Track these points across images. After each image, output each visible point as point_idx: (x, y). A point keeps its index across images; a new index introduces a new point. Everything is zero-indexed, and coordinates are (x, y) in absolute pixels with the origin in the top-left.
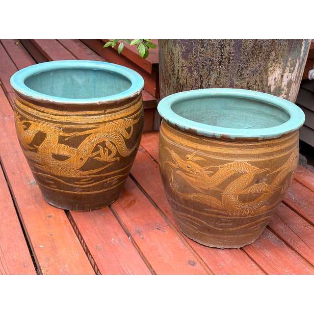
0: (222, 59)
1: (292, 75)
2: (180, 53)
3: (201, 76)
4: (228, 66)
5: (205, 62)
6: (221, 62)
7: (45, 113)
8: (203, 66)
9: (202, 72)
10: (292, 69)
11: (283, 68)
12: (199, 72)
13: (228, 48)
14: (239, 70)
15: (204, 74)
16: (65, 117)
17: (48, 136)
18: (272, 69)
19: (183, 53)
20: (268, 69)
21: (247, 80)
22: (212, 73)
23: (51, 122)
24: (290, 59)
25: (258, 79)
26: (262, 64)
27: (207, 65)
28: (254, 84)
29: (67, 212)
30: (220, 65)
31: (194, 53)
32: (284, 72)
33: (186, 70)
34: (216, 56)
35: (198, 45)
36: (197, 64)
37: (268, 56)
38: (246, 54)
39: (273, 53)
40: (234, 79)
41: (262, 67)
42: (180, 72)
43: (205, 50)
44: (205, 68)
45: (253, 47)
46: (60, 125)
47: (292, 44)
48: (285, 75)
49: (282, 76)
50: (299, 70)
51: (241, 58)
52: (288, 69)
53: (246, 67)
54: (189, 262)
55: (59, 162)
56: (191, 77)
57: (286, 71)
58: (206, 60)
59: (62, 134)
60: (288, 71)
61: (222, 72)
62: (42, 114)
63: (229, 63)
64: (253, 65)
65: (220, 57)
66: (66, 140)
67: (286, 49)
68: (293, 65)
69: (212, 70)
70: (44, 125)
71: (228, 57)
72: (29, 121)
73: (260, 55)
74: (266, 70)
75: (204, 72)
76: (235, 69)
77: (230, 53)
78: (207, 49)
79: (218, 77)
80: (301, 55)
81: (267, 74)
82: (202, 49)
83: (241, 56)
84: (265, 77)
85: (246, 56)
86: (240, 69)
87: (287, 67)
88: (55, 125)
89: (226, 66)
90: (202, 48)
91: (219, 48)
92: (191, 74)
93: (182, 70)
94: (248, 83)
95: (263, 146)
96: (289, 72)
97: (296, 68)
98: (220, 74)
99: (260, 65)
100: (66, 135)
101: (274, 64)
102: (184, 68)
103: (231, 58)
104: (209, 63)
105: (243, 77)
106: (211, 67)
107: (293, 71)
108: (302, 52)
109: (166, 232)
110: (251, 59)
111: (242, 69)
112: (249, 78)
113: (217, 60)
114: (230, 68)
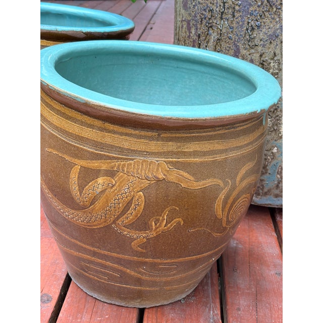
0: (224, 8)
3: (199, 36)
4: (232, 22)
5: (204, 12)
6: (222, 13)
8: (202, 19)
9: (200, 29)
12: (197, 29)
14: (247, 29)
15: (202, 33)
21: (260, 49)
22: (211, 31)
27: (205, 18)
28: (272, 59)
30: (221, 18)
33: (185, 26)
34: (217, 3)
36: (196, 16)
38: (259, 4)
40: (241, 46)
42: (180, 29)
44: (204, 22)
51: (251, 9)
53: (259, 27)
56: (189, 37)
58: (205, 10)
61: (224, 31)
63: (234, 16)
64: (270, 25)
65: (222, 4)
69: (211, 27)
71: (233, 6)
75: (202, 29)
76: (242, 26)
79: (218, 39)
83: (251, 5)
85: (259, 6)
86: (250, 29)
89: (230, 22)
92: (190, 34)
93: (182, 27)
94: (261, 56)
98: (221, 34)
102: (183, 23)
103: (237, 8)
104: (208, 15)
105: (253, 44)
106: (211, 21)
110: (267, 14)
111: (253, 29)
112: (264, 46)
113: (218, 9)
114: (235, 25)
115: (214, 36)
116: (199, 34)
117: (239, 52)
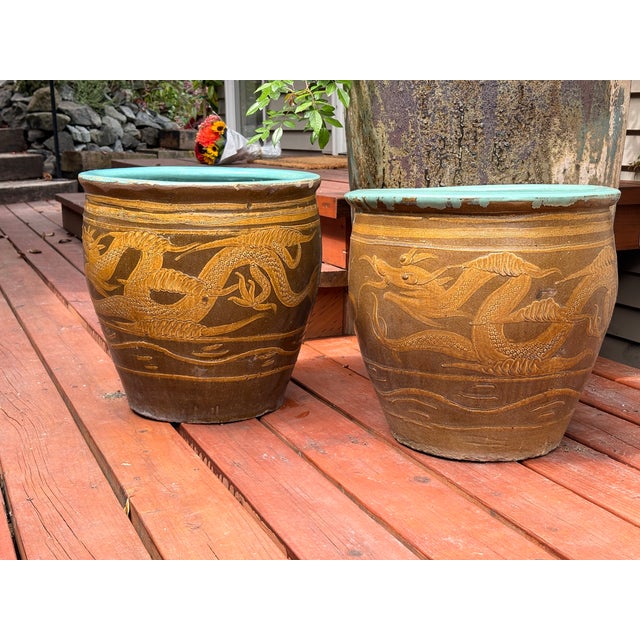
0: (463, 134)
1: (596, 167)
2: (386, 137)
3: (426, 172)
4: (474, 147)
5: (432, 144)
6: (460, 139)
7: (139, 210)
8: (429, 152)
9: (427, 163)
10: (595, 155)
11: (577, 152)
12: (421, 165)
13: (472, 112)
14: (495, 152)
15: (432, 167)
16: (177, 215)
17: (145, 256)
18: (556, 151)
19: (391, 134)
20: (548, 150)
21: (511, 171)
22: (445, 162)
23: (151, 226)
24: (589, 135)
25: (532, 171)
26: (538, 140)
27: (435, 150)
28: (526, 181)
29: (176, 426)
30: (460, 146)
31: (411, 130)
32: (580, 159)
33: (397, 165)
34: (451, 129)
35: (418, 114)
36: (418, 150)
37: (547, 125)
38: (506, 122)
39: (556, 120)
40: (489, 172)
41: (537, 148)
42: (388, 171)
43: (430, 122)
44: (433, 154)
45: (518, 108)
46: (166, 231)
47: (590, 107)
48: (584, 165)
49: (578, 167)
50: (609, 163)
51: (497, 129)
52: (586, 156)
53: (508, 147)
54: (417, 479)
55: (163, 308)
56: (408, 176)
57: (584, 157)
58: (433, 141)
59: (169, 248)
60: (589, 160)
61: (464, 159)
62: (133, 214)
63: (476, 141)
64: (521, 143)
65: (459, 130)
66: (177, 259)
67: (580, 114)
68: (597, 148)
69: (445, 158)
70: (138, 234)
71: (474, 129)
72: (110, 233)
73: (532, 123)
74: (546, 153)
75: (431, 163)
76: (487, 151)
77: (476, 122)
78: (433, 120)
79: (457, 170)
80: (611, 133)
81: (548, 160)
82: (425, 121)
83: (496, 125)
84: (545, 165)
85: (505, 125)
86: (498, 151)
87: (585, 151)
88: (157, 231)
89: (471, 148)
90: (424, 118)
91: (456, 113)
92: (409, 172)
93: (391, 168)
94: (514, 179)
95: (543, 224)
96: (591, 162)
97: (604, 155)
98: (460, 164)
99: (534, 144)
100: (178, 249)
101: (559, 141)
102: (393, 163)
103: (479, 131)
104: (438, 145)
105: (503, 167)
106: (444, 152)
107: (597, 161)
108: (612, 126)
109: (370, 445)
110: (515, 132)
111: (501, 151)
112: (516, 167)
113: (453, 137)
114: (478, 150)
115: (450, 168)
116: (426, 171)
117: (487, 180)
